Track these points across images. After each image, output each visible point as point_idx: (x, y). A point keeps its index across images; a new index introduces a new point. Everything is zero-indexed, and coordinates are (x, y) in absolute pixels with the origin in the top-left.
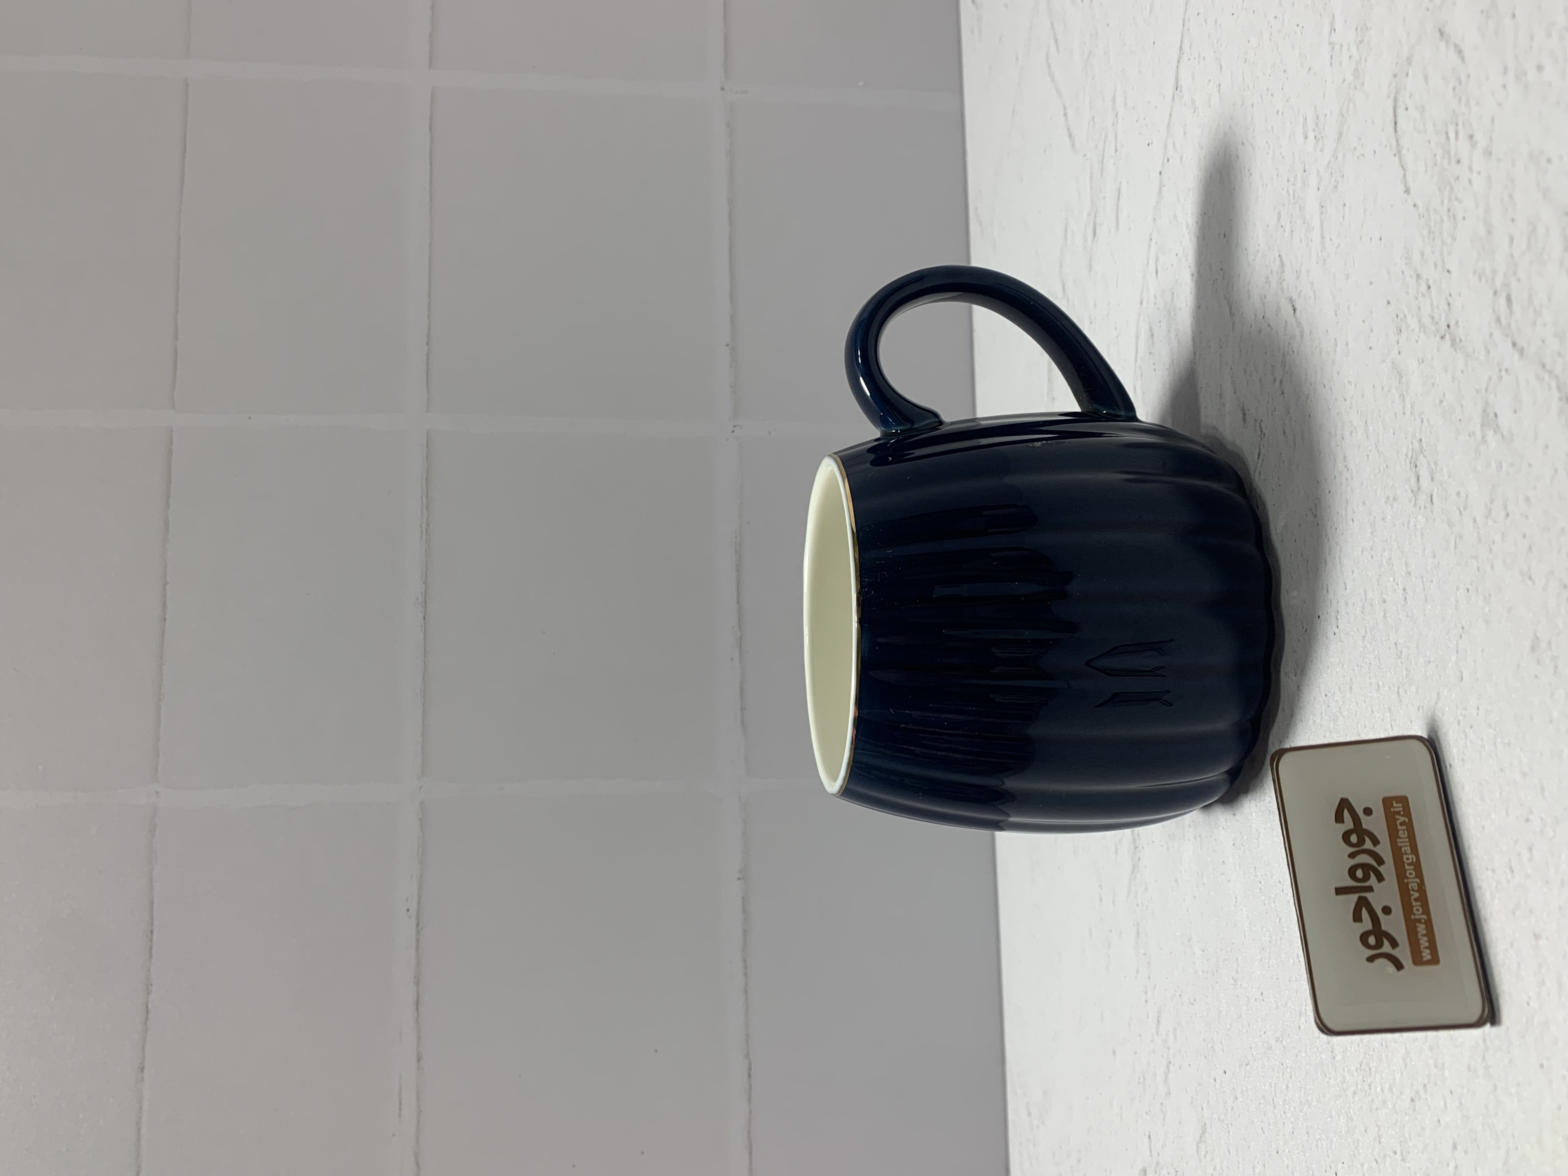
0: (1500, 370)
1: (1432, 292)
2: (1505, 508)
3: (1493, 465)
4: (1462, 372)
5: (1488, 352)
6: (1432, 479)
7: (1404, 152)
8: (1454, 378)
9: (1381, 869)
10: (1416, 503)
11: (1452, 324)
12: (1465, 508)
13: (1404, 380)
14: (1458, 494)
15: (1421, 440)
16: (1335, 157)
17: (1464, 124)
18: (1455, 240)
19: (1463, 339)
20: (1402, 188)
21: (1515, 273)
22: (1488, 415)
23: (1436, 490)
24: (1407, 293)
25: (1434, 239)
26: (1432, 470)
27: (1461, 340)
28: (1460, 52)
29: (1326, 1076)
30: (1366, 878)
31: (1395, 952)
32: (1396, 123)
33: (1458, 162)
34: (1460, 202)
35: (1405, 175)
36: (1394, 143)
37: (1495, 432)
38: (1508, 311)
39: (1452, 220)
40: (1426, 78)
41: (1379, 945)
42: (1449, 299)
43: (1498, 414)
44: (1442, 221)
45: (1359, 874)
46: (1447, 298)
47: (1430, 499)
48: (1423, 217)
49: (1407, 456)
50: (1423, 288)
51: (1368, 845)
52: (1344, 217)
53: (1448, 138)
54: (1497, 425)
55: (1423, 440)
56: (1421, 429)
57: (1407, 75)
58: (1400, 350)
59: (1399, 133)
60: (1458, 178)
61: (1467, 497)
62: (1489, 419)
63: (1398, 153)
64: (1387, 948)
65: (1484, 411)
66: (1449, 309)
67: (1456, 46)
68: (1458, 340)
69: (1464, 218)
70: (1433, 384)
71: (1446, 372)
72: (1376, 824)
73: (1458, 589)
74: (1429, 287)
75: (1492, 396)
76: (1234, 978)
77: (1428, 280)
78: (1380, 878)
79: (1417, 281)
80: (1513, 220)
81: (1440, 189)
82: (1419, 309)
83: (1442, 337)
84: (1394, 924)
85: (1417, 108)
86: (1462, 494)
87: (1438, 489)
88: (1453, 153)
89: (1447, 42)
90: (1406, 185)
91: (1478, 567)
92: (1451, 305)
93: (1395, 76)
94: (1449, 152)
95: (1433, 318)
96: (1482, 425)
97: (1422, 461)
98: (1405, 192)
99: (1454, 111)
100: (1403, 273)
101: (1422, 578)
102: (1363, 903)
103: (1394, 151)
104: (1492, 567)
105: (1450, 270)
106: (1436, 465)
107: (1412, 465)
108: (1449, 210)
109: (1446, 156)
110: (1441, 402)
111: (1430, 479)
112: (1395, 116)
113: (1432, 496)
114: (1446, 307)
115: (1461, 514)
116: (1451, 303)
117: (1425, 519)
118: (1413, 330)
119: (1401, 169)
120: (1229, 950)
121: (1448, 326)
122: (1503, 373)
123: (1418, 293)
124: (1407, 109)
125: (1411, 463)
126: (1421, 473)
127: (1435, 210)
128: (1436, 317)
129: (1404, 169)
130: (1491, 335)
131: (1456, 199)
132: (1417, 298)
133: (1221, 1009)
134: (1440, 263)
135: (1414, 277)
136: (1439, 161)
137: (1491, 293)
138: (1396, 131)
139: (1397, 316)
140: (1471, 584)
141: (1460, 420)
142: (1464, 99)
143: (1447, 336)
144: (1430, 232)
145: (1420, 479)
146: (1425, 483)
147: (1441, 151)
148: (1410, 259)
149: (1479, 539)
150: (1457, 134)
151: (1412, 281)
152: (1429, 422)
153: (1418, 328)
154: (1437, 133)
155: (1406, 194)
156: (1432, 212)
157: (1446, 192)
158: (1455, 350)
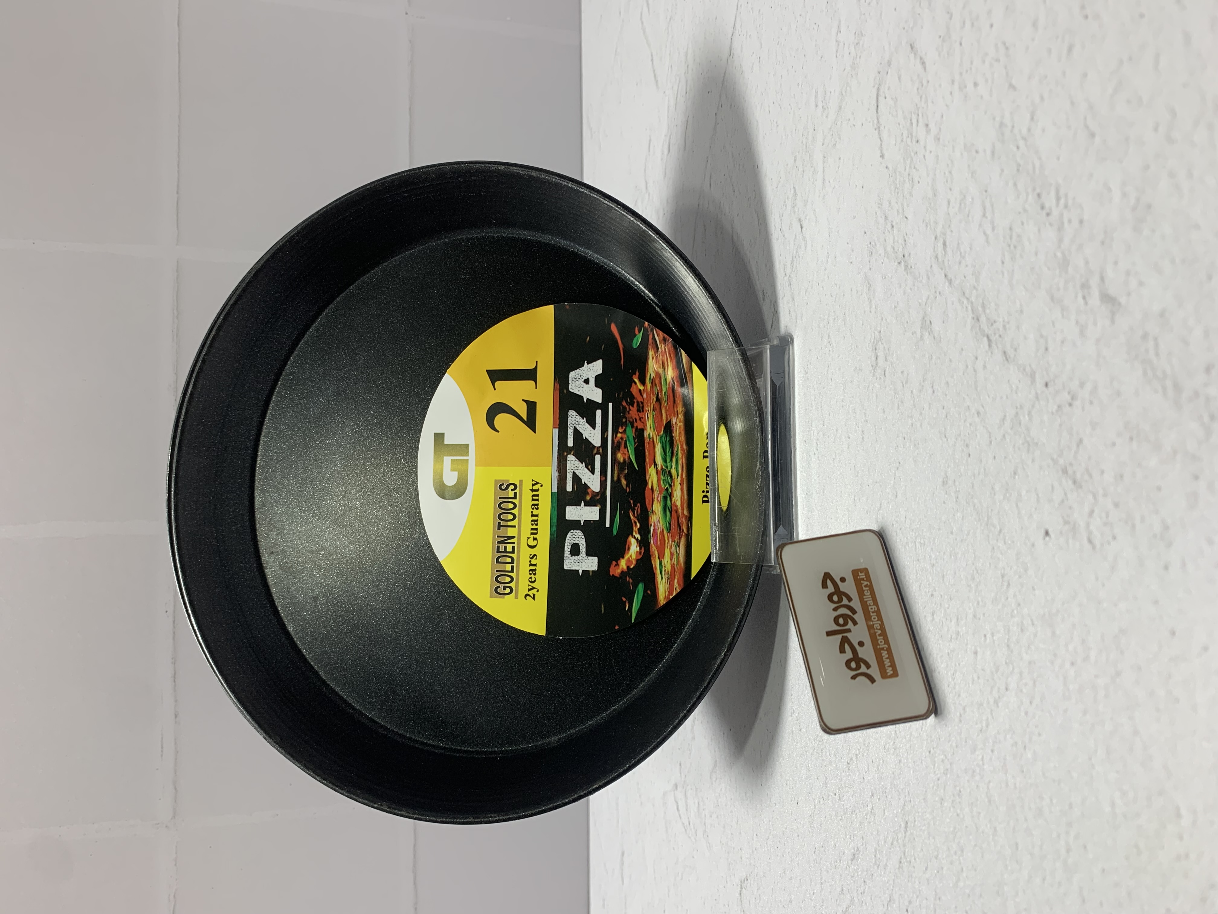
0: (936, 292)
1: (894, 232)
2: (932, 386)
3: (927, 356)
4: (911, 289)
5: (929, 279)
6: (886, 360)
7: (882, 128)
8: (905, 293)
10: (874, 374)
11: (906, 256)
12: (906, 382)
13: (872, 289)
14: (902, 372)
15: (880, 332)
16: (836, 123)
17: (923, 115)
18: (912, 196)
19: (913, 266)
20: (879, 154)
21: (950, 226)
22: (926, 322)
23: (888, 367)
24: (878, 228)
25: (898, 193)
26: (887, 353)
27: (911, 267)
28: (923, 63)
32: (877, 106)
33: (918, 141)
34: (917, 170)
35: (881, 145)
36: (876, 121)
37: (930, 335)
38: (944, 252)
39: (911, 182)
40: (899, 78)
42: (906, 237)
43: (932, 321)
44: (904, 181)
46: (904, 236)
47: (883, 373)
48: (892, 176)
49: (870, 341)
50: (889, 226)
52: (839, 167)
53: (912, 124)
54: (931, 330)
55: (882, 331)
56: (881, 324)
57: (887, 73)
58: (871, 267)
59: (880, 113)
60: (917, 153)
61: (908, 374)
62: (926, 325)
65: (923, 319)
66: (905, 244)
67: (921, 58)
68: (909, 267)
69: (919, 182)
70: (891, 295)
71: (900, 287)
73: (898, 437)
74: (893, 227)
75: (929, 309)
77: (892, 221)
79: (885, 221)
80: (951, 189)
81: (904, 158)
82: (885, 240)
83: (899, 263)
85: (892, 99)
87: (889, 366)
88: (914, 134)
89: (915, 54)
90: (881, 152)
91: (912, 424)
92: (906, 241)
93: (879, 73)
94: (911, 134)
95: (894, 248)
96: (921, 328)
97: (880, 346)
98: (881, 156)
99: (917, 105)
100: (876, 213)
101: (875, 426)
103: (876, 126)
104: (921, 426)
105: (907, 217)
106: (888, 350)
107: (873, 348)
108: (909, 175)
109: (910, 136)
110: (895, 307)
111: (884, 359)
112: (877, 101)
113: (885, 371)
114: (903, 242)
115: (903, 386)
117: (879, 386)
118: (880, 255)
119: (879, 140)
121: (904, 256)
122: (937, 294)
123: (885, 230)
124: (885, 98)
125: (872, 346)
126: (879, 354)
127: (900, 172)
128: (896, 248)
129: (881, 140)
130: (931, 267)
131: (914, 167)
132: (884, 233)
134: (901, 211)
135: (883, 217)
136: (905, 140)
137: (933, 238)
138: (877, 112)
139: (870, 243)
140: (907, 435)
141: (907, 322)
142: (924, 96)
143: (903, 263)
144: (896, 188)
145: (878, 358)
146: (881, 361)
147: (906, 132)
148: (881, 205)
149: (914, 405)
150: (918, 121)
151: (881, 220)
152: (886, 320)
153: (883, 254)
154: (905, 118)
155: (881, 158)
156: (898, 173)
157: (908, 162)
158: (907, 273)
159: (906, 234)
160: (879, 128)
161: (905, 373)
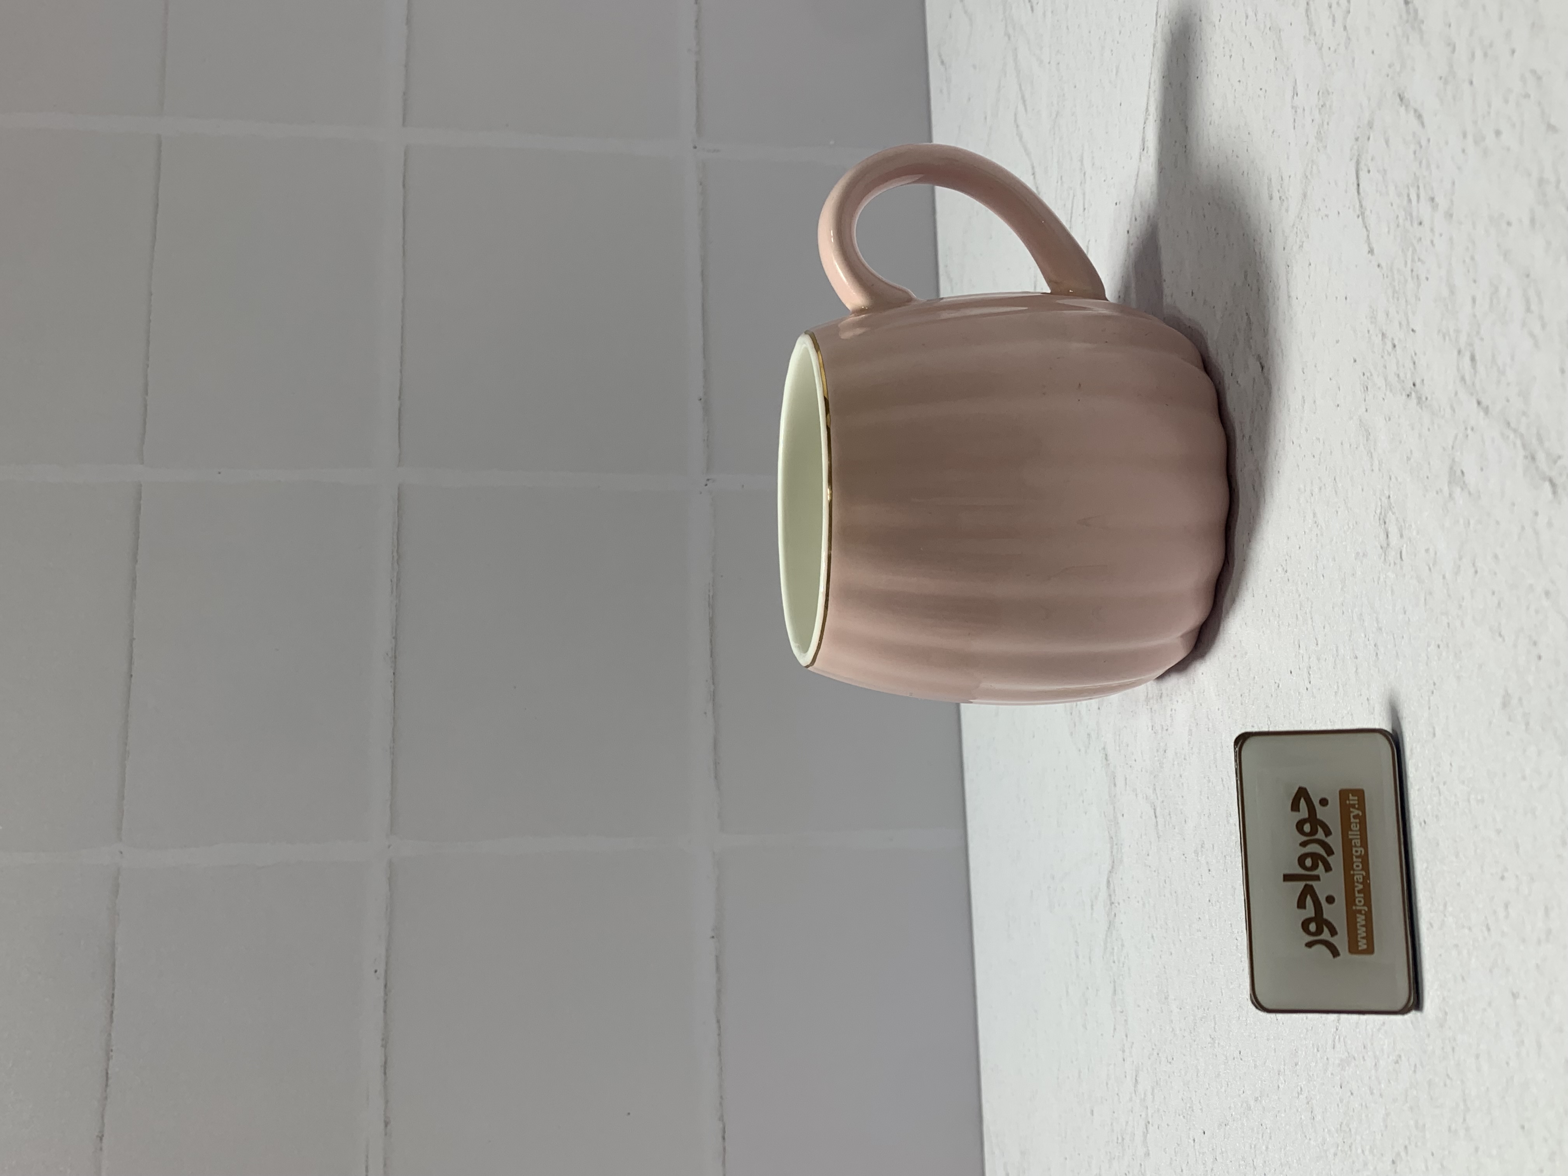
0: (1466, 429)
1: (1398, 353)
2: (1474, 565)
3: (1461, 521)
4: (1429, 429)
5: (1454, 411)
6: (1402, 536)
7: (1367, 213)
8: (1420, 436)
10: (1385, 559)
11: (1418, 383)
12: (1435, 563)
13: (1371, 437)
14: (1427, 550)
15: (1389, 497)
16: (1300, 218)
17: (1425, 187)
18: (1419, 300)
19: (1429, 398)
20: (1366, 249)
21: (1478, 333)
22: (1455, 472)
23: (1405, 546)
24: (1373, 352)
25: (1398, 299)
26: (1401, 526)
27: (1427, 399)
28: (1420, 117)
29: (1306, 1136)
32: (1358, 185)
33: (1421, 223)
34: (1423, 262)
35: (1368, 236)
36: (1357, 204)
37: (1462, 489)
38: (1472, 371)
39: (1415, 280)
40: (1387, 142)
42: (1415, 358)
43: (1465, 471)
44: (1406, 281)
46: (1412, 357)
47: (1399, 555)
48: (1387, 277)
49: (1376, 513)
50: (1389, 346)
52: (1309, 277)
53: (1410, 201)
54: (1464, 482)
55: (1391, 496)
56: (1389, 486)
57: (1369, 138)
58: (1367, 407)
59: (1362, 194)
60: (1420, 239)
61: (1436, 553)
62: (1456, 476)
63: (1361, 214)
65: (1451, 468)
66: (1415, 368)
67: (1416, 111)
68: (1424, 399)
69: (1427, 279)
70: (1401, 442)
71: (1413, 429)
73: (1429, 645)
74: (1394, 346)
75: (1459, 453)
76: (1212, 1037)
77: (1393, 339)
79: (1382, 340)
80: (1475, 281)
81: (1403, 250)
82: (1385, 367)
83: (1408, 396)
85: (1378, 171)
86: (1431, 550)
87: (1407, 545)
88: (1414, 214)
89: (1407, 107)
90: (1369, 244)
91: (1448, 624)
92: (1416, 363)
93: (1357, 139)
94: (1411, 215)
95: (1398, 376)
96: (1450, 483)
97: (1391, 517)
98: (1369, 252)
99: (1415, 174)
100: (1369, 331)
101: (1393, 634)
103: (1358, 212)
104: (1462, 624)
105: (1415, 329)
106: (1404, 521)
107: (1381, 522)
108: (1412, 271)
109: (1409, 218)
110: (1408, 459)
111: (1399, 535)
112: (1358, 177)
113: (1401, 553)
114: (1411, 365)
115: (1430, 569)
116: (1416, 362)
117: (1395, 575)
118: (1379, 388)
119: (1365, 230)
120: (1206, 1008)
121: (1414, 385)
122: (1469, 431)
123: (1384, 352)
124: (1369, 171)
125: (1380, 519)
126: (1389, 529)
127: (1399, 270)
128: (1402, 375)
129: (1367, 230)
130: (1456, 394)
131: (1419, 259)
132: (1382, 357)
133: (1199, 1067)
134: (1404, 323)
135: (1380, 336)
136: (1402, 223)
137: (1455, 353)
138: (1358, 193)
139: (1364, 374)
140: (1442, 640)
141: (1428, 477)
142: (1424, 162)
143: (1413, 394)
144: (1394, 292)
145: (1389, 535)
146: (1394, 539)
147: (1403, 213)
148: (1375, 318)
149: (1449, 596)
150: (1418, 196)
151: (1378, 340)
152: (1396, 479)
153: (1384, 386)
154: (1399, 195)
155: (1370, 255)
156: (1395, 272)
157: (1409, 253)
158: (1421, 408)
159: (1415, 354)
160: (1363, 214)
161: (1432, 551)
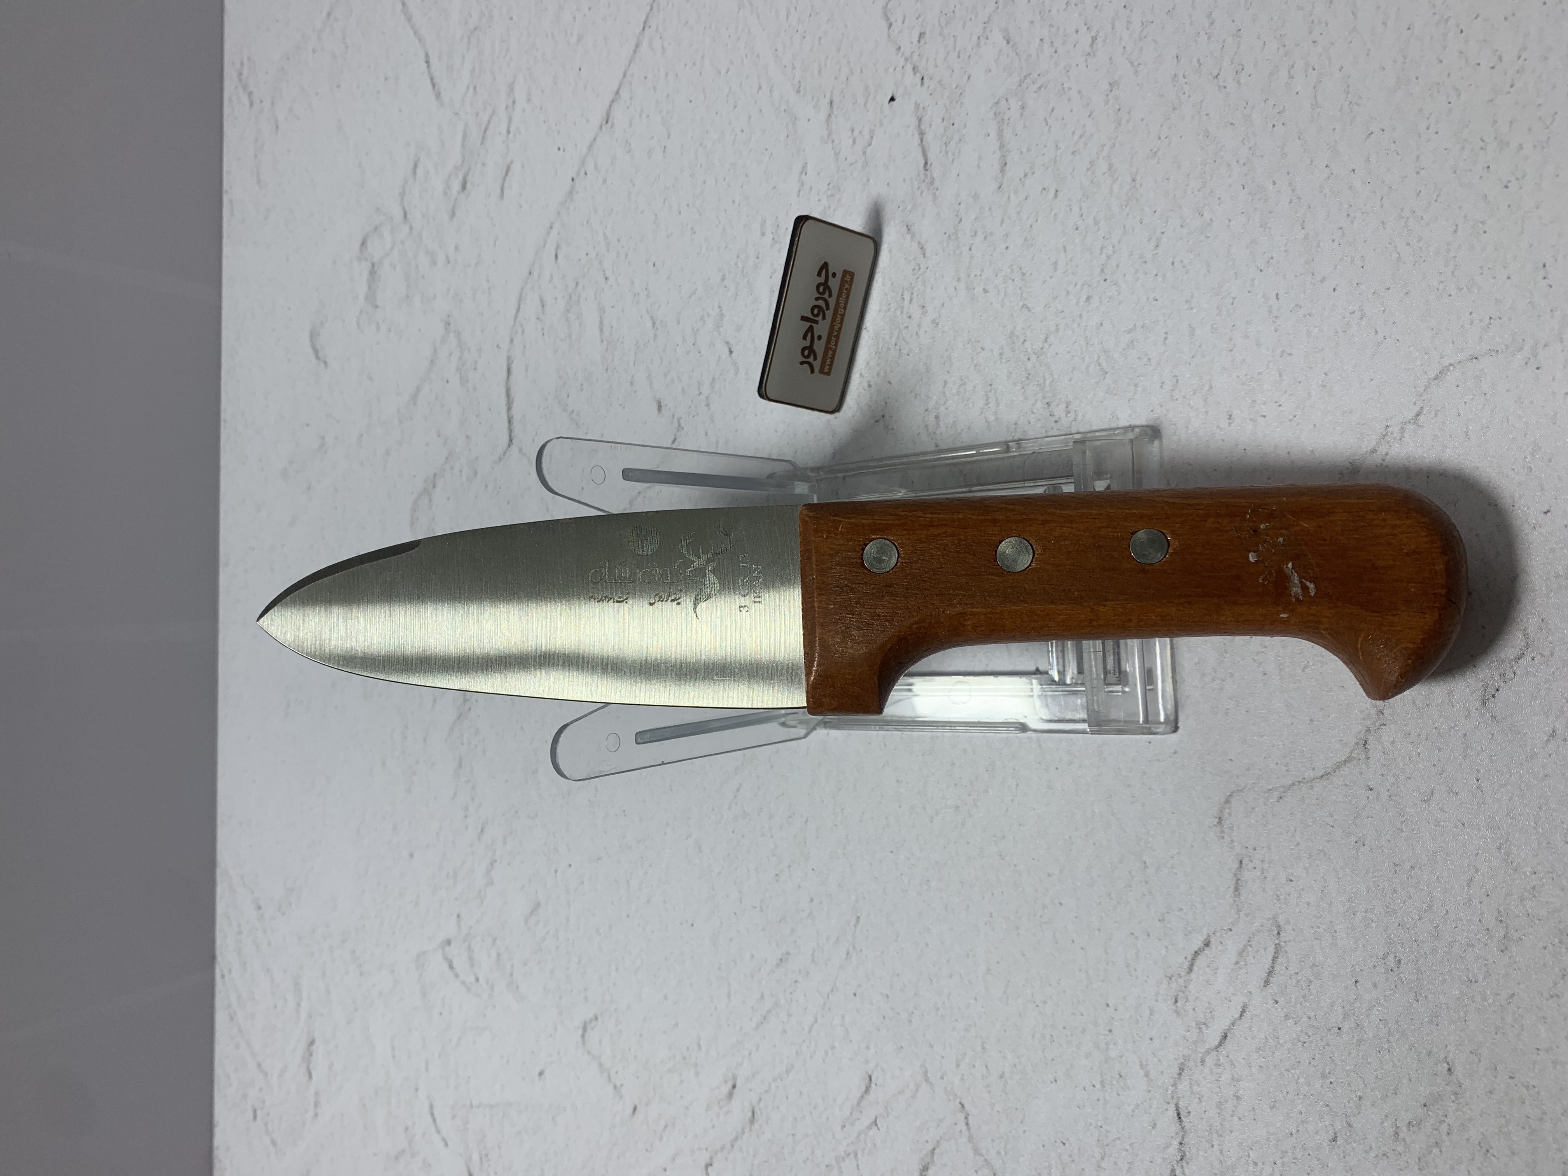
9: (827, 312)
30: (817, 316)
31: (814, 363)
41: (808, 357)
45: (816, 311)
51: (826, 296)
64: (811, 359)
72: (834, 283)
78: (824, 318)
84: (819, 347)
102: (811, 329)
